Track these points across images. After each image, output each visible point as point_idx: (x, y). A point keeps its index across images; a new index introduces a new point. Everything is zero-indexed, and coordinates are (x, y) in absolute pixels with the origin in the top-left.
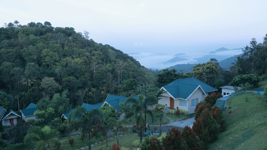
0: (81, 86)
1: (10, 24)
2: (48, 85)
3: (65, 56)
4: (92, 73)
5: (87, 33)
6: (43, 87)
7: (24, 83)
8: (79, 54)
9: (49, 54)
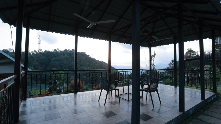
1: (55, 50)
3: (82, 66)
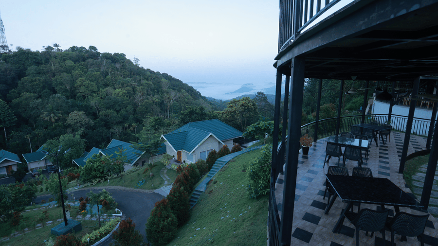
0: (120, 120)
1: (49, 48)
2: (75, 121)
3: (106, 85)
4: (135, 106)
5: (137, 60)
6: (69, 123)
7: (46, 119)
8: (123, 84)
9: (84, 84)
